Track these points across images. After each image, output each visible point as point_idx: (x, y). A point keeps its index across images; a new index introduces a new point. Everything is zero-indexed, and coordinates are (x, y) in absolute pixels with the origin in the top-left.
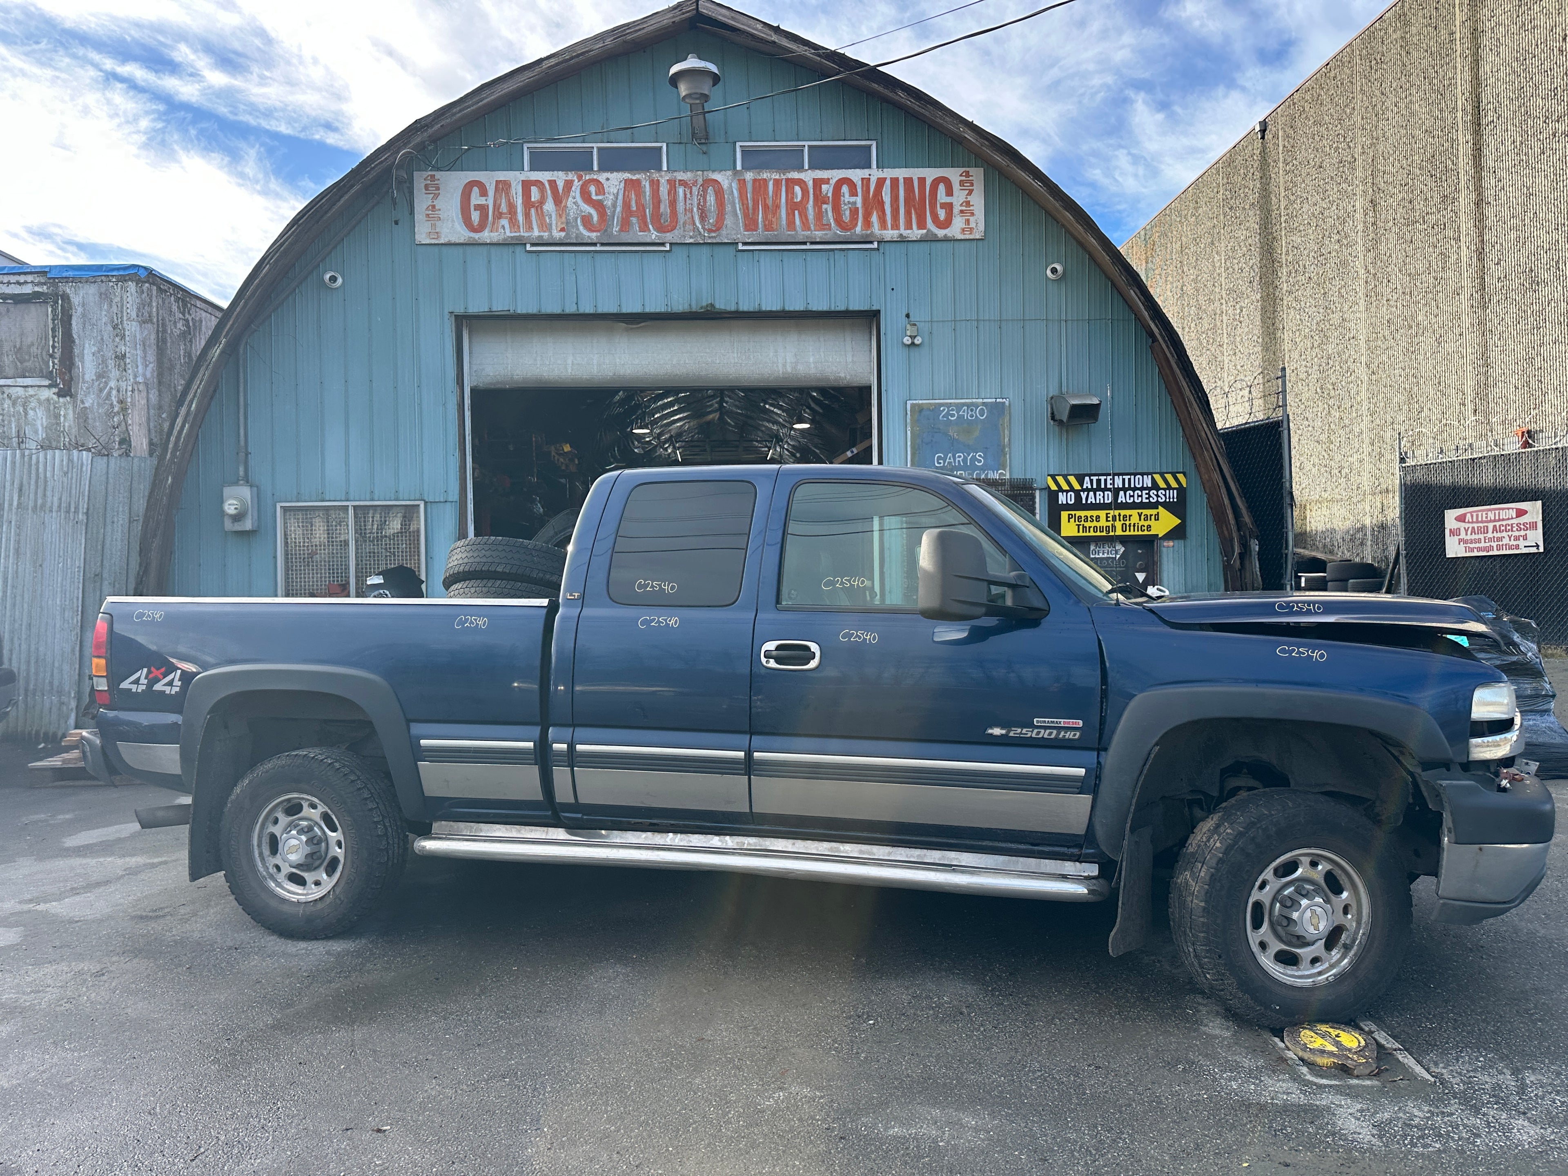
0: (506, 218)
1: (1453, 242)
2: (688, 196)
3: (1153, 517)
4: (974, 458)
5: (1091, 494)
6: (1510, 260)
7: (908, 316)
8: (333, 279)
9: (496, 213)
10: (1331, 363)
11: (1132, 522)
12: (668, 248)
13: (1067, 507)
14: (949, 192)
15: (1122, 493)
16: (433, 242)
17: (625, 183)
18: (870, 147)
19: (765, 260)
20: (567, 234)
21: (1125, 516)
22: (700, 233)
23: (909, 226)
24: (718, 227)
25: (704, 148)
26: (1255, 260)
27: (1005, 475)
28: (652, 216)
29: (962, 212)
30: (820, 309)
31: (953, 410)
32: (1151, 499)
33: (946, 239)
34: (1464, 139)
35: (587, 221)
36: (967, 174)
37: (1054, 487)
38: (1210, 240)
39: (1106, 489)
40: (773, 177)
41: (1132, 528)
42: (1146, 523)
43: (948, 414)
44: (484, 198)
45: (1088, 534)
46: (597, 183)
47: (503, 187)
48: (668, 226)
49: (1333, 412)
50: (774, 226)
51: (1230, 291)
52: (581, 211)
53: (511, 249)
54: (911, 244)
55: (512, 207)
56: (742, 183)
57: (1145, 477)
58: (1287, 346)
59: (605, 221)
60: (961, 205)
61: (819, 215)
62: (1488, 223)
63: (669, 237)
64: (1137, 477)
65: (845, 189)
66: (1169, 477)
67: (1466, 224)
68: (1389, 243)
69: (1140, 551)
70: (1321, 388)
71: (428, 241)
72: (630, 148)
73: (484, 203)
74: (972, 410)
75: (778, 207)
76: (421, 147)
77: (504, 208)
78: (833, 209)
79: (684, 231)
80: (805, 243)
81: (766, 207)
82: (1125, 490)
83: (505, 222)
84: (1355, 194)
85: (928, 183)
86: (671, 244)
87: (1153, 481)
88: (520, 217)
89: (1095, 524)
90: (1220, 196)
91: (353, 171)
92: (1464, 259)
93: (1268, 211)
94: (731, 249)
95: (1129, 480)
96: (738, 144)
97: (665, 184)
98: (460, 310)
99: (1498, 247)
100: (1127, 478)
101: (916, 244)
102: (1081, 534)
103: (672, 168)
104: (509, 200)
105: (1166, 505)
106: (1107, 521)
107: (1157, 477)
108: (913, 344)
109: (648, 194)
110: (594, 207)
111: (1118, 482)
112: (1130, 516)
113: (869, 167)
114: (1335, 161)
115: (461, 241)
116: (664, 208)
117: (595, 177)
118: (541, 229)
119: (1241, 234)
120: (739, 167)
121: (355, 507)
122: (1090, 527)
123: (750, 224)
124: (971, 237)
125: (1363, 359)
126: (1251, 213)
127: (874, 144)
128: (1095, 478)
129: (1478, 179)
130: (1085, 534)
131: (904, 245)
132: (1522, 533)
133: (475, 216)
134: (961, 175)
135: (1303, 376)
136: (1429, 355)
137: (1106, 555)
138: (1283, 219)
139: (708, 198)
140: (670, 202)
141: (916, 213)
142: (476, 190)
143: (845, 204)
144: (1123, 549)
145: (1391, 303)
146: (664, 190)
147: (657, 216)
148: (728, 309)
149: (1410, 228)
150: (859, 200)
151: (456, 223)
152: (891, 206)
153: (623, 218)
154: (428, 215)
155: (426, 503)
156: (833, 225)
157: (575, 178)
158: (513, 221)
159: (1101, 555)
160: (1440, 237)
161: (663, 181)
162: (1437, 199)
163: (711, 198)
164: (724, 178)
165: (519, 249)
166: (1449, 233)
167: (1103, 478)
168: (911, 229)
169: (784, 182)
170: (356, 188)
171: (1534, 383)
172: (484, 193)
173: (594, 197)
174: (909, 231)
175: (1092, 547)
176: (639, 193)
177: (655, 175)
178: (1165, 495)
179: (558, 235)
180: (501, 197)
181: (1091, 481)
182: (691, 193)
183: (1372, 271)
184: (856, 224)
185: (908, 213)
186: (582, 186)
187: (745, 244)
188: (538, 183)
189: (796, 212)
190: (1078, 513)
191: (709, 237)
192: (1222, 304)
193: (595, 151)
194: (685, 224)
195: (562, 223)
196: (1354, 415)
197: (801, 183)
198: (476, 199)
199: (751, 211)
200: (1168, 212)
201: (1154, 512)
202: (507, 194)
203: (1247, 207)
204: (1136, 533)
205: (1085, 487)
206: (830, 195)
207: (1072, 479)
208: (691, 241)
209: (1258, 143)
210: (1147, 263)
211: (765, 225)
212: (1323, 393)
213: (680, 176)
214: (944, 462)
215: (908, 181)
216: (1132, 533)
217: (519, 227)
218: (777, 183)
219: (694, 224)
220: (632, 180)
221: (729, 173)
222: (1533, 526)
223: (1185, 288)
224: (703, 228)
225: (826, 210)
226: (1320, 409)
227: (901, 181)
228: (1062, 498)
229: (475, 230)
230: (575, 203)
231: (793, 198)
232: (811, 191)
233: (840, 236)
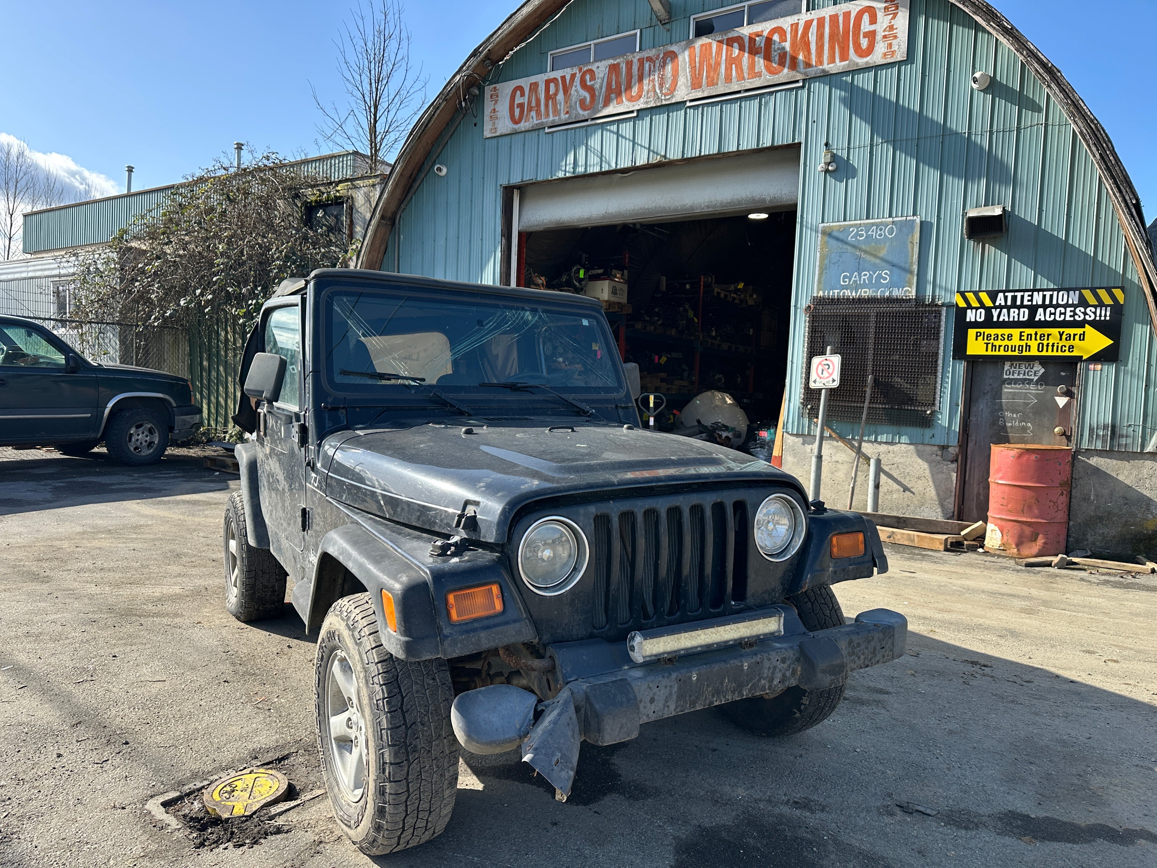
0: (534, 110)
2: (652, 69)
3: (1077, 337)
4: (880, 276)
5: (1005, 311)
7: (826, 145)
8: (439, 169)
9: (529, 107)
11: (1051, 342)
12: (635, 114)
13: (975, 325)
14: (873, 20)
15: (1041, 311)
16: (494, 135)
17: (609, 68)
19: (707, 112)
20: (570, 115)
21: (1042, 336)
22: (659, 98)
23: (832, 60)
24: (672, 89)
25: (668, 26)
27: (910, 292)
28: (626, 90)
29: (885, 37)
30: (750, 148)
31: (862, 230)
32: (1077, 318)
33: (868, 67)
35: (582, 102)
37: (962, 304)
39: (1022, 306)
40: (717, 39)
41: (1050, 348)
42: (1068, 343)
43: (857, 234)
44: (523, 98)
45: (997, 353)
46: (591, 71)
47: (534, 86)
48: (636, 96)
50: (715, 81)
52: (580, 96)
53: (537, 132)
55: (538, 101)
56: (693, 50)
57: (1071, 293)
59: (594, 100)
60: (885, 30)
61: (752, 65)
63: (636, 105)
64: (1061, 293)
65: (776, 37)
66: (1103, 293)
69: (1063, 374)
71: (491, 135)
72: (616, 39)
73: (523, 101)
74: (881, 230)
75: (718, 64)
77: (533, 104)
78: (765, 57)
79: (648, 98)
80: (739, 92)
81: (709, 66)
82: (1045, 307)
83: (533, 113)
85: (853, 16)
86: (638, 111)
87: (1081, 296)
88: (543, 108)
89: (1006, 342)
91: (440, 94)
94: (682, 107)
95: (1051, 296)
96: (692, 17)
97: (637, 62)
98: (506, 183)
100: (1048, 294)
102: (989, 353)
103: (643, 47)
104: (537, 97)
105: (1094, 324)
106: (1021, 339)
107: (1088, 294)
108: (828, 170)
109: (624, 73)
110: (588, 91)
111: (1038, 299)
112: (1049, 335)
113: (800, 12)
115: (508, 132)
116: (635, 82)
117: (590, 67)
118: (554, 115)
120: (691, 38)
122: (1000, 346)
123: (696, 84)
124: (894, 60)
128: (1010, 295)
130: (994, 353)
133: (517, 111)
137: (1021, 376)
139: (666, 67)
140: (639, 76)
141: (839, 46)
142: (518, 93)
143: (775, 51)
144: (1043, 370)
146: (635, 68)
147: (629, 89)
148: (676, 158)
150: (787, 45)
151: (507, 120)
152: (817, 44)
153: (606, 94)
154: (491, 116)
156: (764, 72)
157: (577, 71)
158: (538, 113)
159: (1016, 376)
161: (635, 60)
163: (668, 67)
164: (679, 49)
165: (542, 133)
167: (1019, 295)
168: (834, 62)
169: (725, 42)
170: (442, 105)
172: (522, 95)
173: (588, 83)
174: (832, 65)
175: (1007, 367)
176: (618, 75)
177: (630, 57)
178: (1095, 313)
179: (564, 117)
180: (532, 95)
181: (1006, 298)
182: (654, 66)
184: (784, 67)
185: (832, 48)
186: (582, 76)
187: (692, 101)
188: (554, 80)
189: (734, 66)
190: (988, 331)
191: (665, 100)
193: (593, 47)
194: (648, 92)
195: (567, 108)
197: (739, 39)
198: (518, 100)
199: (697, 72)
201: (1079, 331)
202: (536, 92)
204: (1055, 354)
205: (997, 304)
206: (763, 45)
207: (984, 296)
208: (652, 105)
211: (708, 82)
213: (648, 53)
214: (850, 281)
215: (834, 18)
216: (1050, 353)
217: (541, 115)
218: (720, 43)
219: (655, 91)
220: (614, 65)
221: (684, 43)
224: (663, 94)
225: (759, 59)
227: (827, 19)
228: (971, 316)
229: (516, 122)
230: (577, 92)
231: (731, 54)
232: (747, 45)
233: (768, 81)
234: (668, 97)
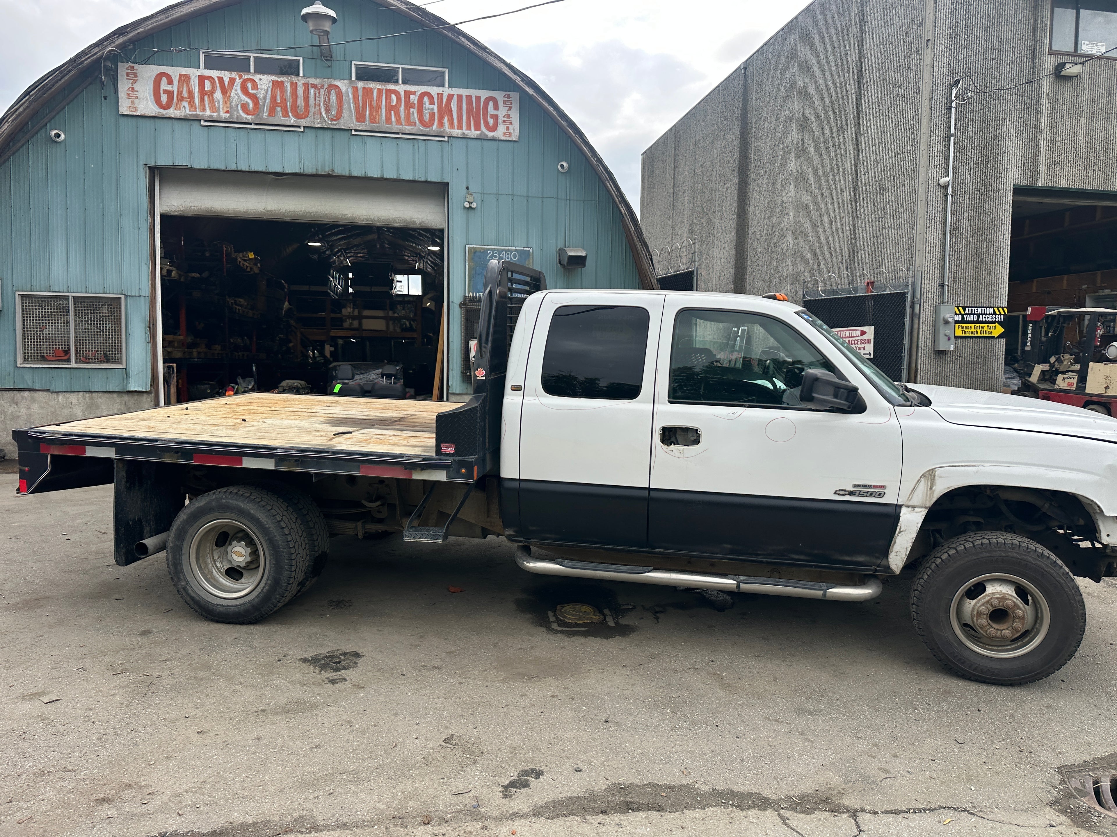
0: (186, 101)
1: (843, 158)
2: (317, 95)
6: (871, 174)
7: (467, 188)
8: (58, 135)
9: (179, 97)
10: (774, 229)
12: (302, 129)
14: (496, 108)
16: (132, 113)
17: (273, 83)
18: (444, 72)
19: (370, 142)
20: (231, 115)
22: (325, 121)
23: (469, 128)
24: (338, 117)
25: (329, 63)
26: (736, 156)
28: (291, 106)
29: (504, 121)
30: (408, 178)
31: (494, 252)
33: (493, 140)
34: (853, 90)
35: (245, 107)
36: (508, 96)
38: (712, 139)
40: (377, 87)
43: (491, 255)
44: (170, 86)
46: (253, 81)
47: (185, 79)
48: (303, 114)
49: (773, 261)
50: (377, 120)
51: (722, 175)
52: (241, 100)
53: (190, 123)
54: (469, 140)
55: (191, 94)
56: (355, 89)
58: (751, 216)
59: (258, 108)
60: (504, 117)
61: (408, 115)
62: (861, 148)
63: (303, 122)
65: (426, 99)
67: (851, 148)
68: (810, 154)
70: (768, 246)
71: (128, 113)
72: (277, 59)
73: (171, 89)
74: (507, 253)
75: (379, 107)
76: (123, 47)
77: (185, 94)
78: (418, 112)
79: (314, 118)
80: (398, 133)
81: (371, 106)
83: (185, 104)
84: (793, 119)
85: (482, 100)
86: (305, 127)
88: (197, 101)
90: (719, 110)
91: (70, 60)
92: (848, 169)
93: (746, 123)
94: (346, 134)
96: (353, 63)
97: (301, 85)
98: (152, 163)
99: (865, 163)
101: (475, 140)
103: (306, 75)
104: (189, 88)
108: (470, 207)
109: (289, 91)
110: (250, 98)
113: (443, 86)
114: (784, 95)
115: (153, 114)
116: (300, 102)
117: (251, 77)
118: (212, 111)
119: (730, 137)
120: (353, 78)
121: (73, 297)
123: (361, 118)
124: (510, 139)
125: (791, 228)
126: (736, 124)
127: (447, 70)
129: (858, 118)
131: (464, 140)
132: (863, 345)
133: (164, 98)
134: (504, 97)
135: (758, 237)
136: (826, 229)
138: (753, 130)
139: (331, 97)
140: (304, 98)
141: (474, 119)
142: (164, 80)
143: (426, 110)
145: (809, 193)
146: (300, 91)
147: (295, 107)
148: (344, 174)
149: (821, 145)
150: (435, 108)
151: (149, 103)
152: (457, 114)
153: (270, 106)
154: (128, 94)
155: (126, 296)
156: (417, 123)
157: (237, 77)
158: (192, 104)
160: (836, 153)
161: (300, 83)
162: (836, 128)
163: (333, 98)
164: (343, 85)
165: (195, 124)
166: (841, 151)
168: (470, 129)
169: (384, 91)
170: (73, 72)
171: (878, 253)
172: (170, 82)
173: (251, 91)
174: (469, 132)
176: (283, 91)
177: (294, 79)
179: (224, 116)
180: (183, 86)
182: (319, 93)
183: (800, 171)
184: (433, 123)
185: (468, 119)
186: (242, 83)
187: (356, 130)
188: (210, 78)
189: (392, 112)
191: (332, 124)
192: (716, 184)
193: (252, 59)
194: (314, 114)
195: (227, 107)
196: (784, 265)
197: (396, 92)
198: (164, 86)
199: (361, 109)
200: (689, 116)
202: (188, 85)
203: (734, 119)
206: (416, 102)
208: (319, 126)
209: (742, 77)
210: (675, 150)
211: (370, 119)
212: (768, 250)
213: (312, 81)
215: (469, 98)
217: (196, 108)
218: (380, 91)
219: (321, 114)
220: (277, 81)
221: (346, 82)
222: (869, 341)
223: (696, 171)
224: (329, 118)
225: (413, 112)
226: (766, 259)
227: (464, 98)
229: (164, 108)
230: (237, 94)
231: (390, 102)
232: (403, 99)
233: (422, 130)
234: (335, 123)
